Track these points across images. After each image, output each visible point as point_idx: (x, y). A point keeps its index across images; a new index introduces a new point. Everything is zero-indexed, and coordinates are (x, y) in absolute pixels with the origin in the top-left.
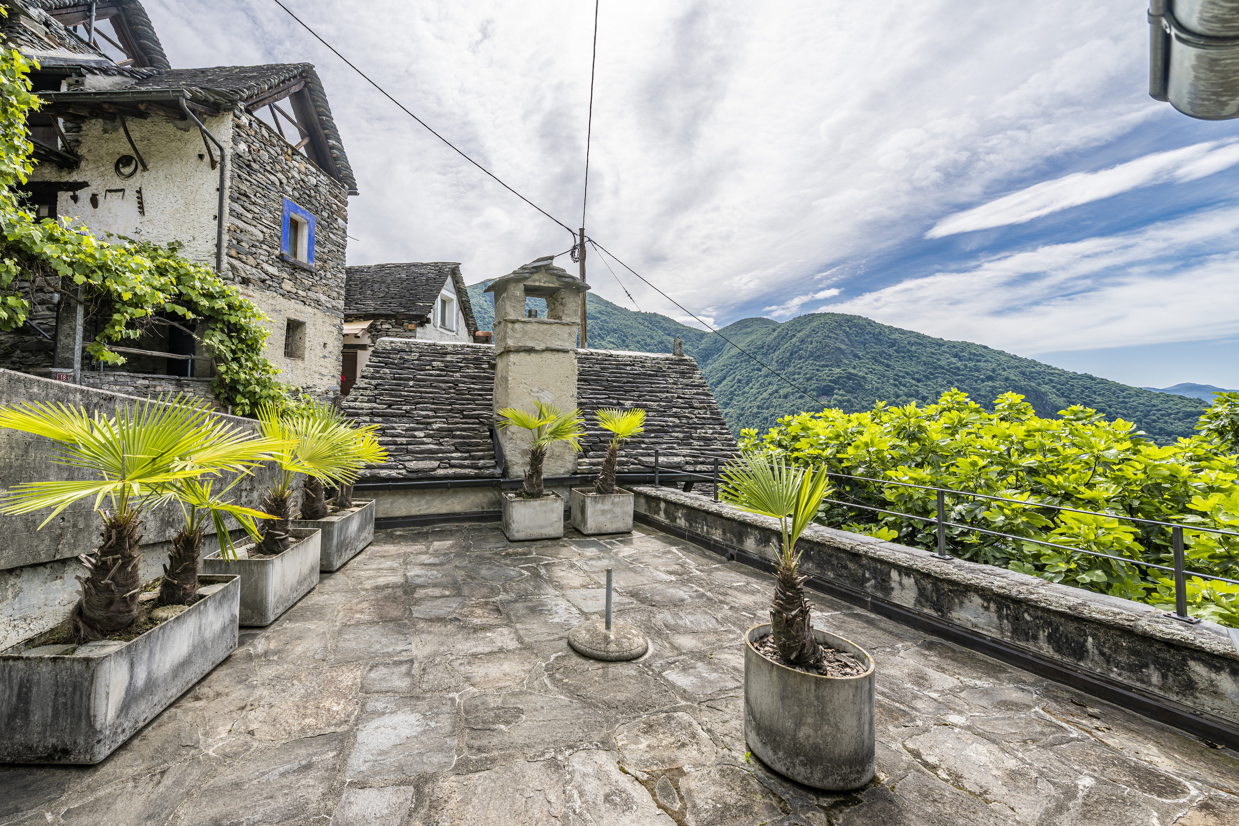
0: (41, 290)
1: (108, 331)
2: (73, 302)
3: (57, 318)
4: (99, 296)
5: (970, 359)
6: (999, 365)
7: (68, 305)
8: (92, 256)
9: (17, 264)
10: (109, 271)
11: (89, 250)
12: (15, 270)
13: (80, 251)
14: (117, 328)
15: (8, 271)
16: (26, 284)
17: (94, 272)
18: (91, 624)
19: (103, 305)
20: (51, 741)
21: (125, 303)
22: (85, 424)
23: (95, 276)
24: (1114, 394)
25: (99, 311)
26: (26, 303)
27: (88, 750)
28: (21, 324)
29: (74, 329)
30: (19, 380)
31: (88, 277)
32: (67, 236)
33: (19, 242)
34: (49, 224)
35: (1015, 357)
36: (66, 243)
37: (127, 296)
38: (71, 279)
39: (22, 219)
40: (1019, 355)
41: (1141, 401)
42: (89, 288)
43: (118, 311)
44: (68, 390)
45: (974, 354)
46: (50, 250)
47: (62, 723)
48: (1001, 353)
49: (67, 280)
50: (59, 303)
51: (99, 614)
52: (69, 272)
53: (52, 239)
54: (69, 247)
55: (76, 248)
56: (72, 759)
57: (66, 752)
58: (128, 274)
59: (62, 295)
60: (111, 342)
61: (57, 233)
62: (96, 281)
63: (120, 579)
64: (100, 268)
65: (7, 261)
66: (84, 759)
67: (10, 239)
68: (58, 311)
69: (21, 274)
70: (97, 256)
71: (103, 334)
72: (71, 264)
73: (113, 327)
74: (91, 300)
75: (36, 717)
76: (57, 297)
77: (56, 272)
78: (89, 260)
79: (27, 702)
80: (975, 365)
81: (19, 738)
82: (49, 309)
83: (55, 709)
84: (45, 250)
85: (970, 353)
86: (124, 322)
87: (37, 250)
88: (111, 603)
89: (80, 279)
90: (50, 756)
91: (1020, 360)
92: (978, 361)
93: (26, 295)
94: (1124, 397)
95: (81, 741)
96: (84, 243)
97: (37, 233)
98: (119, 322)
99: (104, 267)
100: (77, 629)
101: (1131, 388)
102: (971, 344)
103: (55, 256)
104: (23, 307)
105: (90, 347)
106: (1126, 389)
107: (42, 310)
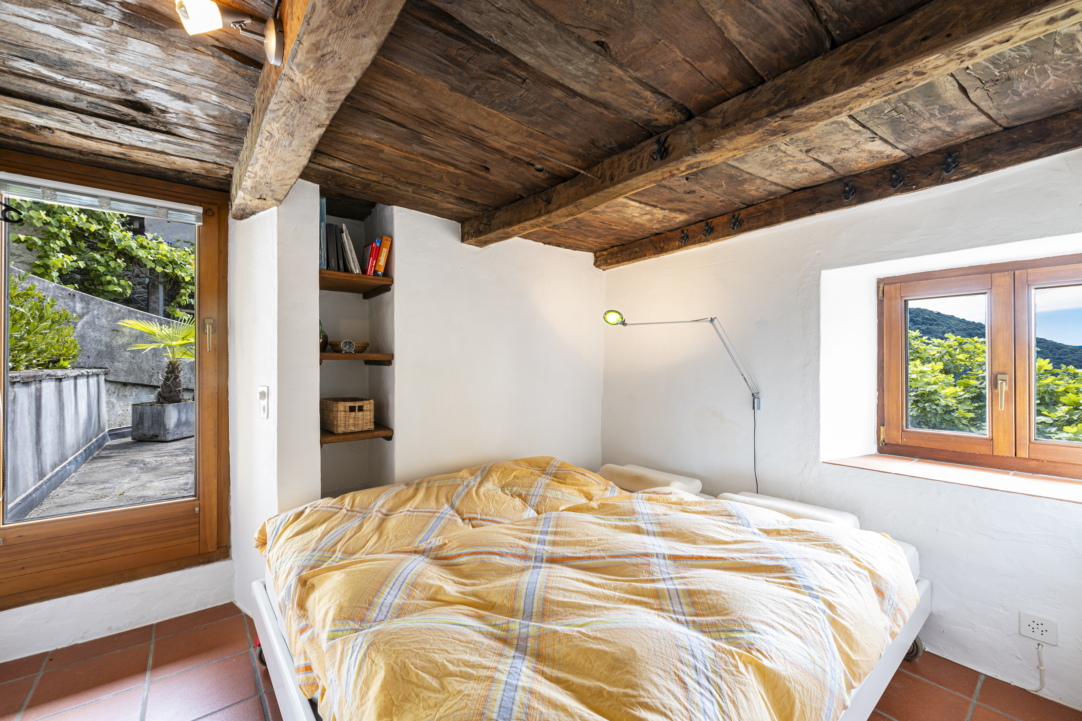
0: (138, 276)
1: (178, 299)
2: (156, 283)
3: (148, 293)
4: (172, 279)
5: (923, 323)
6: (949, 328)
7: (154, 284)
8: (165, 256)
9: (124, 262)
10: (176, 264)
11: (164, 253)
12: (123, 265)
13: (158, 253)
14: (184, 298)
15: (119, 266)
16: (129, 273)
17: (167, 265)
18: (164, 398)
19: (174, 284)
20: (152, 433)
21: (187, 283)
22: (159, 329)
23: (168, 267)
24: (1051, 352)
25: (172, 288)
26: (130, 283)
27: (165, 435)
28: (128, 295)
29: (158, 299)
30: (132, 311)
31: (164, 268)
32: (150, 245)
33: (124, 249)
34: (140, 238)
35: (963, 321)
36: (150, 249)
37: (187, 279)
38: (154, 270)
39: (125, 236)
40: (967, 319)
41: (1075, 358)
42: (166, 275)
43: (184, 288)
44: (152, 317)
45: (927, 319)
46: (142, 253)
47: (155, 427)
48: (952, 317)
49: (152, 270)
50: (149, 283)
51: (167, 395)
52: (153, 265)
53: (142, 247)
54: (152, 251)
55: (156, 252)
56: (159, 438)
57: (157, 436)
58: (187, 266)
59: (150, 278)
60: (180, 307)
61: (145, 243)
62: (169, 270)
63: (174, 383)
64: (171, 262)
65: (118, 260)
66: (163, 439)
67: (120, 248)
68: (148, 289)
69: (127, 267)
70: (169, 255)
71: (175, 301)
72: (154, 261)
73: (181, 297)
74: (167, 282)
75: (146, 425)
76: (147, 280)
77: (145, 266)
78: (164, 258)
79: (143, 420)
80: (927, 328)
81: (141, 431)
82: (143, 287)
83: (152, 422)
84: (139, 253)
85: (924, 318)
86: (187, 294)
87: (134, 254)
88: (171, 392)
89: (159, 269)
90: (152, 438)
91: (968, 323)
92: (931, 325)
93: (130, 279)
94: (1060, 355)
95: (162, 432)
96: (160, 248)
97: (134, 244)
98: (184, 294)
99: (173, 262)
100: (159, 400)
101: (1067, 346)
102: (925, 310)
103: (145, 256)
104: (129, 286)
105: (168, 309)
106: (1062, 348)
107: (139, 289)
